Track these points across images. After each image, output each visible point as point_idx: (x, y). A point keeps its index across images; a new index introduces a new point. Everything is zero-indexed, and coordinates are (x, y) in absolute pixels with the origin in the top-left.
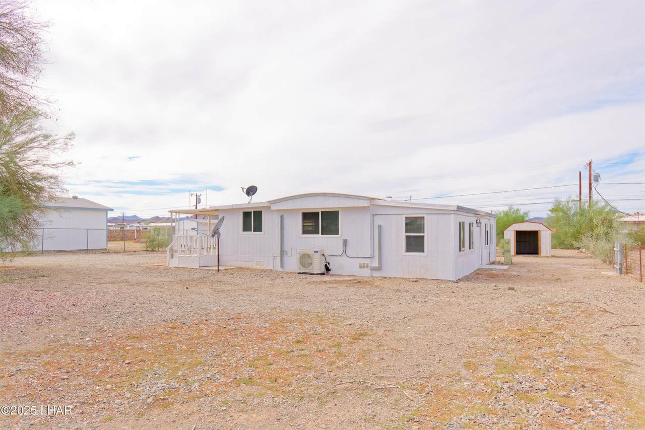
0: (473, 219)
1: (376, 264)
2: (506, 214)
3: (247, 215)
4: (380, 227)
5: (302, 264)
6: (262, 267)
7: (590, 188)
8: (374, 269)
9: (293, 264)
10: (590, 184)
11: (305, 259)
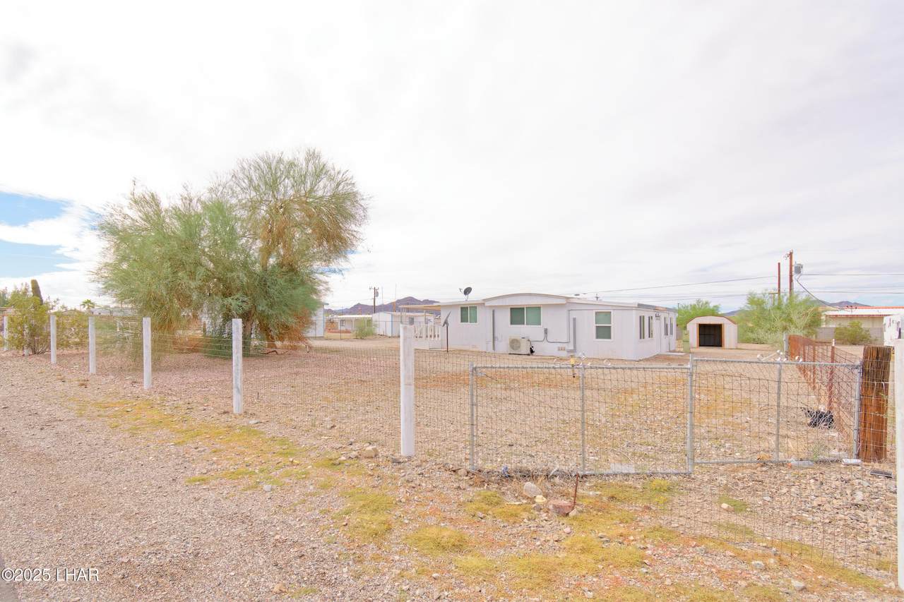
0: (653, 314)
1: (572, 348)
2: (694, 307)
3: (464, 309)
4: (574, 319)
5: (512, 347)
6: (477, 350)
7: (791, 281)
8: (569, 351)
9: (503, 346)
10: (791, 276)
11: (514, 343)
